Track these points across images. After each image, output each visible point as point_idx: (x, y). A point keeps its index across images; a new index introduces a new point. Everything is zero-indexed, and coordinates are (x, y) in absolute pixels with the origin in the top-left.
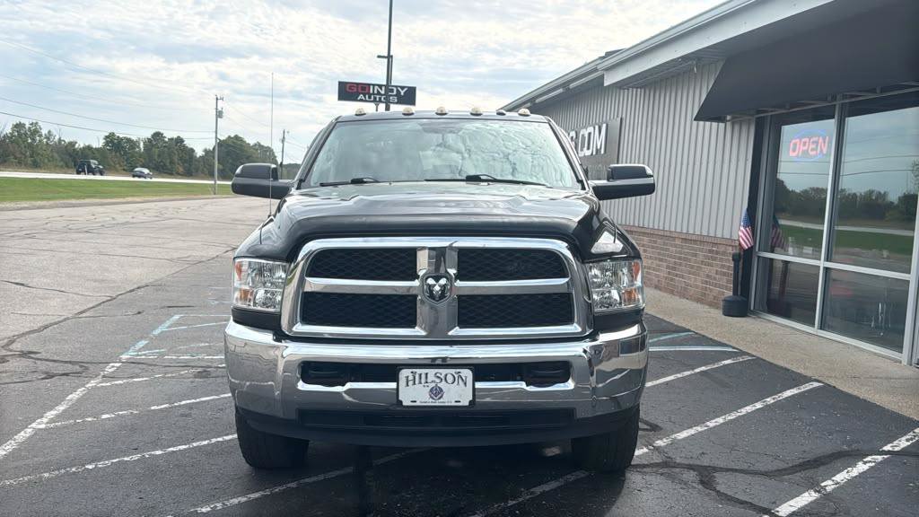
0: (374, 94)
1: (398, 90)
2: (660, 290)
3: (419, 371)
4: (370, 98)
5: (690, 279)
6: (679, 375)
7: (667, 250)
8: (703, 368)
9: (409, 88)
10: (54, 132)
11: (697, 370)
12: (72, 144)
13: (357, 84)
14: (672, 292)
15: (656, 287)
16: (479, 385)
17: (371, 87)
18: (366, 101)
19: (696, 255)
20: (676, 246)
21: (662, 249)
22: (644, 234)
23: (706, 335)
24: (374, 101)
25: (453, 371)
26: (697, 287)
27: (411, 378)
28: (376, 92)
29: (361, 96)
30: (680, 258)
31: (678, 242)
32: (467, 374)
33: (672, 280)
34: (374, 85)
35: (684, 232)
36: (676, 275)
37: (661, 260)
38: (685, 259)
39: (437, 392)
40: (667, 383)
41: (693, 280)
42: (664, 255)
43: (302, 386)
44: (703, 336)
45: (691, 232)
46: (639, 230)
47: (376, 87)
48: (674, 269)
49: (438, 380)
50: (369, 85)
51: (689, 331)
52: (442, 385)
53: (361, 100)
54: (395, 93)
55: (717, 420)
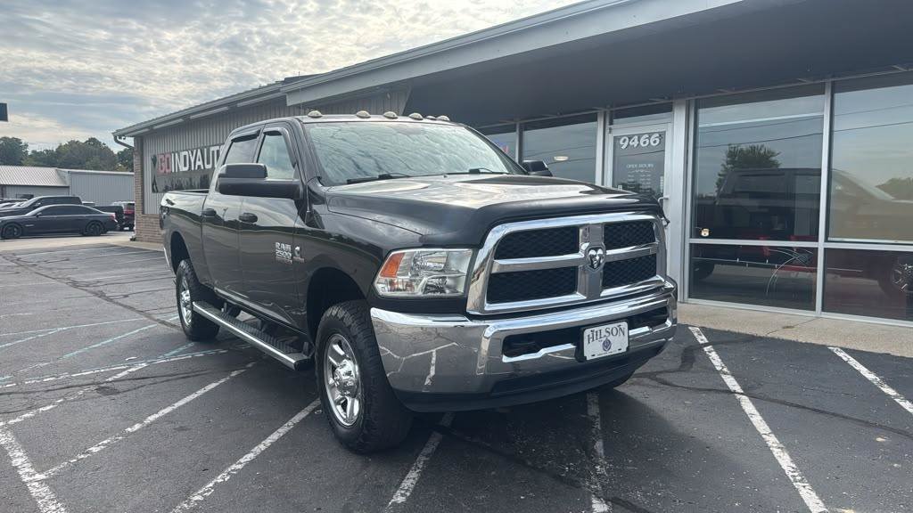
3: (596, 329)
16: (633, 332)
25: (616, 325)
27: (591, 336)
32: (624, 325)
39: (607, 345)
43: (505, 359)
49: (607, 334)
52: (611, 338)
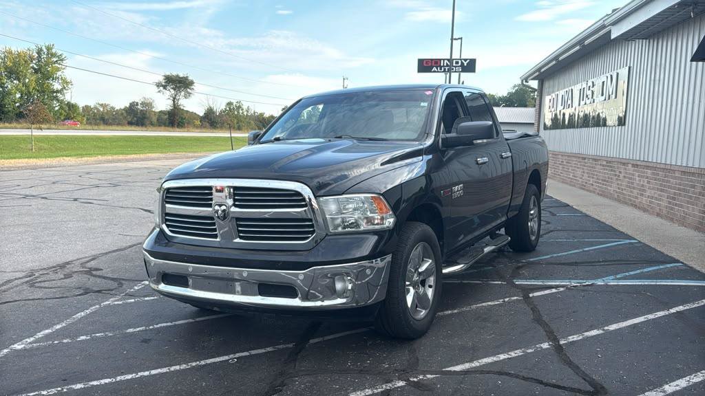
0: (444, 66)
1: (462, 62)
2: (662, 218)
4: (441, 69)
5: (688, 208)
6: (651, 317)
7: (668, 181)
8: (681, 308)
9: (471, 60)
10: (251, 107)
11: (673, 311)
12: (262, 115)
13: (432, 60)
14: (672, 220)
15: (658, 215)
17: (442, 61)
18: (438, 72)
19: (693, 187)
20: (675, 178)
21: (663, 181)
22: (647, 167)
23: (695, 266)
24: (444, 71)
26: (694, 216)
28: (445, 65)
29: (434, 69)
30: (679, 189)
31: (677, 175)
33: (672, 209)
34: (444, 60)
35: (684, 165)
36: (676, 205)
37: (662, 191)
38: (684, 190)
40: (635, 326)
41: (691, 209)
42: (665, 186)
44: (691, 268)
45: (690, 165)
46: (644, 164)
47: (446, 61)
48: (674, 199)
50: (440, 60)
51: (678, 261)
53: (435, 72)
54: (460, 64)
55: (678, 382)
